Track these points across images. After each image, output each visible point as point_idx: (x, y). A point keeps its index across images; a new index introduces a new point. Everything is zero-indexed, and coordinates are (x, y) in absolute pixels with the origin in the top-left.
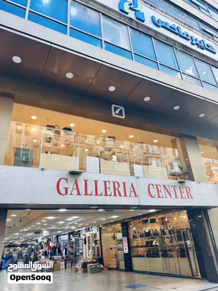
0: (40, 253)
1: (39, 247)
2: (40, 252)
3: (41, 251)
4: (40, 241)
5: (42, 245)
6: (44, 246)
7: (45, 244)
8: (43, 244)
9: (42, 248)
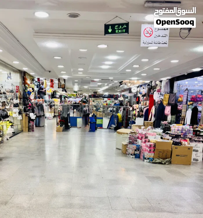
0: (135, 110)
1: (134, 100)
2: (135, 108)
3: (136, 106)
4: (134, 90)
5: (139, 97)
6: (141, 98)
7: (143, 96)
8: (139, 95)
9: (138, 102)
